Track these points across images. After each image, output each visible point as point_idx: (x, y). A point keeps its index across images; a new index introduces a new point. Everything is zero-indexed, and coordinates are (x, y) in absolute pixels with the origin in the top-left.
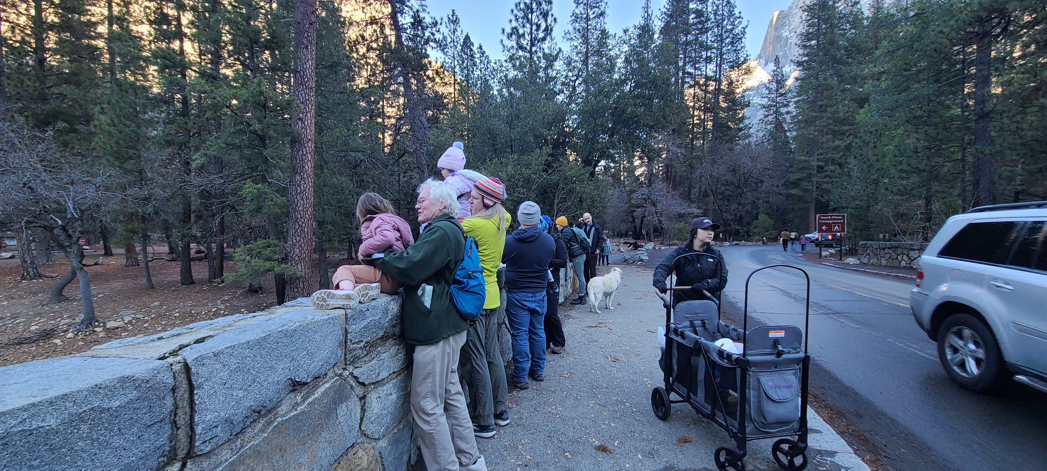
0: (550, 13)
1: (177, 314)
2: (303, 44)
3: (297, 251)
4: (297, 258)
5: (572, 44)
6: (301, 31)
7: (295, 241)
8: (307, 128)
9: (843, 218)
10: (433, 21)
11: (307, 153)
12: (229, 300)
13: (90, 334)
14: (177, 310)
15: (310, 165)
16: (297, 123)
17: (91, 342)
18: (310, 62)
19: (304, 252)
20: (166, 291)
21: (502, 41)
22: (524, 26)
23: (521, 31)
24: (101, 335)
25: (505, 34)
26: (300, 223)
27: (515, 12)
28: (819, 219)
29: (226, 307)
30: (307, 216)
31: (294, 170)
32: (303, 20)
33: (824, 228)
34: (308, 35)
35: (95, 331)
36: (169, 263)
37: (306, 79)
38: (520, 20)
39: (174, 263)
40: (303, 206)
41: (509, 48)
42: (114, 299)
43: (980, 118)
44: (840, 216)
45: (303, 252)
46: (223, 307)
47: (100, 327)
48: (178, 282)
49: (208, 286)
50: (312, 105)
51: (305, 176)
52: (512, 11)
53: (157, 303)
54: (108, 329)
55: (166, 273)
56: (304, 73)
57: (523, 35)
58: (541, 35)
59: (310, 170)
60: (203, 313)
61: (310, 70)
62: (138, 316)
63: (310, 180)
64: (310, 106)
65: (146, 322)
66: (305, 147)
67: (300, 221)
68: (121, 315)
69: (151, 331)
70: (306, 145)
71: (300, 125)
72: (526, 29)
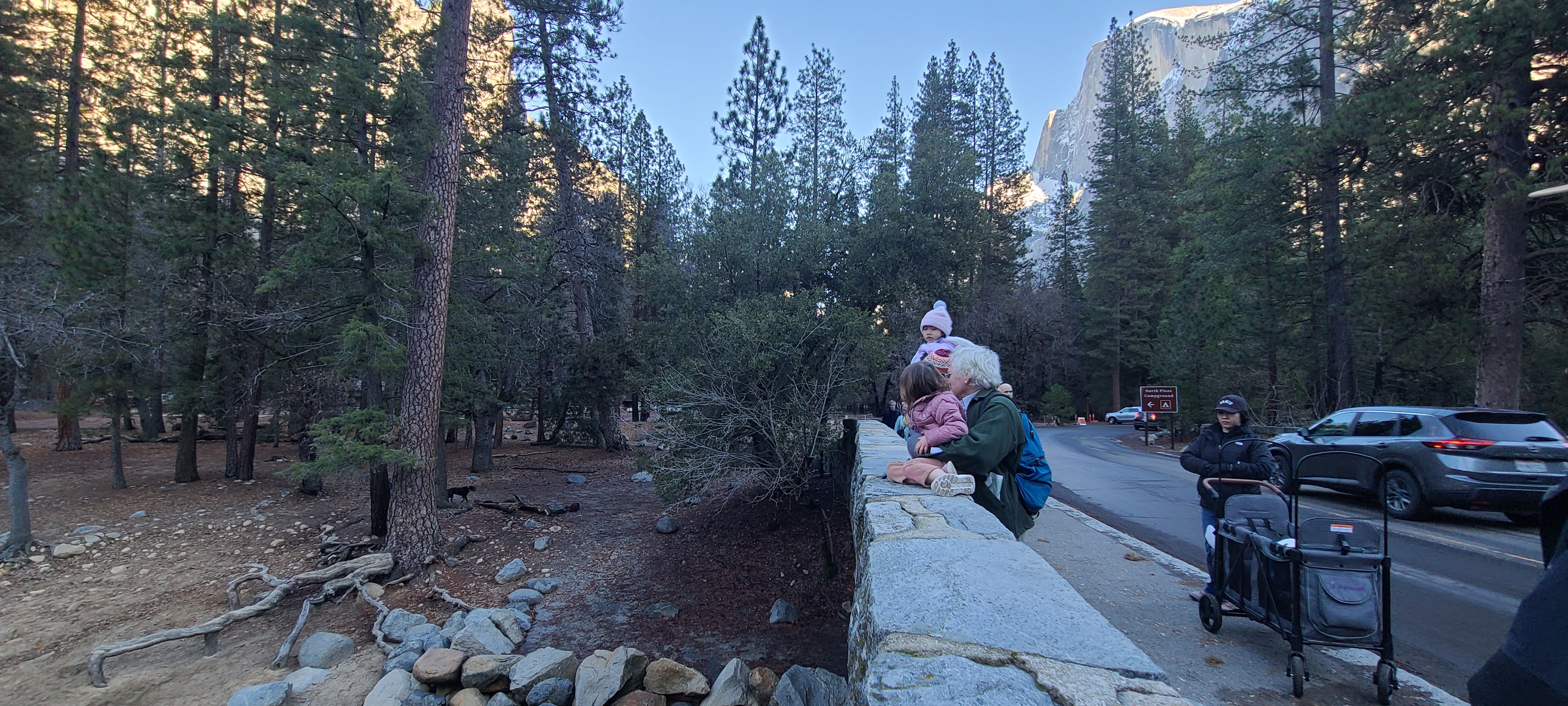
0: (784, 97)
1: (182, 532)
2: (445, 118)
3: (415, 428)
4: (414, 439)
5: (795, 137)
6: (443, 100)
7: (413, 413)
8: (444, 241)
9: (1174, 393)
10: (608, 92)
11: (440, 278)
12: (269, 507)
13: (21, 567)
14: (180, 525)
15: (443, 297)
16: (429, 233)
17: (24, 581)
18: (454, 144)
19: (427, 430)
20: (150, 493)
21: (714, 130)
22: (746, 112)
23: (741, 118)
24: (44, 567)
25: (719, 119)
26: (423, 384)
27: (734, 91)
28: (1144, 393)
29: (268, 518)
30: (434, 373)
31: (417, 304)
32: (446, 84)
33: (1149, 404)
34: (453, 107)
35: (30, 562)
36: (135, 446)
37: (447, 170)
38: (742, 103)
39: (144, 446)
40: (430, 358)
41: (723, 139)
42: (55, 505)
43: (1331, 268)
44: (1169, 389)
45: (424, 429)
46: (262, 518)
47: (40, 554)
48: (168, 478)
49: (225, 484)
50: (452, 207)
51: (436, 313)
52: (730, 90)
53: (141, 513)
54: (55, 557)
55: (136, 463)
56: (443, 160)
57: (745, 123)
58: (771, 125)
59: (443, 304)
60: (229, 528)
61: (453, 156)
62: (110, 535)
63: (442, 319)
64: (449, 208)
65: (125, 545)
66: (438, 270)
67: (424, 381)
68: (78, 534)
69: (136, 559)
70: (440, 267)
71: (433, 237)
72: (749, 116)
